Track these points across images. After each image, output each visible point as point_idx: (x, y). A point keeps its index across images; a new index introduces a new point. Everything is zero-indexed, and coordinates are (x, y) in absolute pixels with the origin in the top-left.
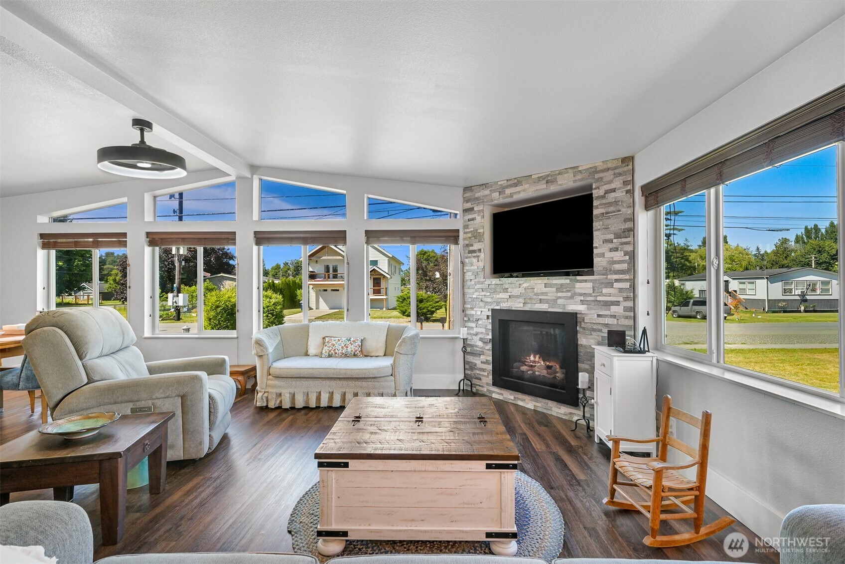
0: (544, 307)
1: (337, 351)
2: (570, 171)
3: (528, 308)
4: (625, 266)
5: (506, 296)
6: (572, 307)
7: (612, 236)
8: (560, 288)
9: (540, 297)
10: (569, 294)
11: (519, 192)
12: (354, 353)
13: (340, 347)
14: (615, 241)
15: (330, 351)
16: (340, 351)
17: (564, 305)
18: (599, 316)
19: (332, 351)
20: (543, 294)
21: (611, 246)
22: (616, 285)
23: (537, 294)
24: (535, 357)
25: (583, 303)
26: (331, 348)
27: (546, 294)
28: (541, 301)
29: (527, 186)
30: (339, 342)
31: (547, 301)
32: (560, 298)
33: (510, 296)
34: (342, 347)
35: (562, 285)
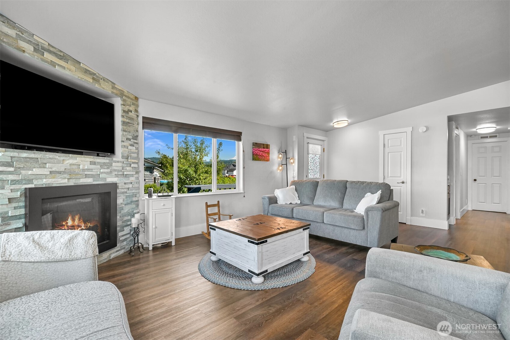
0: (89, 181)
2: (110, 83)
3: (72, 183)
4: (136, 155)
5: (46, 171)
6: (111, 180)
7: (130, 137)
8: (102, 165)
9: (86, 173)
10: (109, 170)
11: (64, 68)
14: (132, 140)
17: (106, 179)
18: (125, 183)
20: (88, 170)
21: (130, 142)
22: (132, 165)
23: (84, 170)
25: (117, 176)
27: (91, 170)
28: (86, 176)
29: (73, 68)
31: (92, 176)
32: (102, 173)
33: (51, 172)
35: (104, 163)
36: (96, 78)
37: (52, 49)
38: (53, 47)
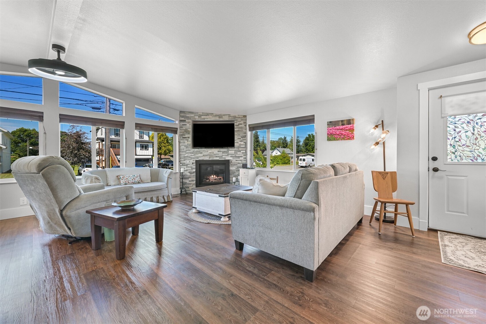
0: (218, 158)
1: (129, 181)
2: (227, 115)
3: (211, 159)
4: (244, 146)
5: (202, 155)
6: (228, 158)
7: (240, 137)
8: (223, 152)
9: (216, 155)
10: (227, 154)
11: (208, 118)
12: (139, 182)
13: (131, 179)
14: (241, 139)
15: (126, 182)
16: (131, 181)
17: (225, 158)
18: (236, 160)
19: (127, 182)
20: (217, 154)
21: (240, 140)
22: (241, 151)
23: (215, 154)
24: (213, 176)
25: (231, 157)
26: (126, 180)
27: (218, 154)
28: (216, 157)
29: (211, 117)
30: (130, 177)
31: (218, 157)
32: (223, 155)
33: (203, 155)
34: (132, 179)
35: (224, 151)
36: (220, 116)
37: (203, 114)
38: (204, 113)
